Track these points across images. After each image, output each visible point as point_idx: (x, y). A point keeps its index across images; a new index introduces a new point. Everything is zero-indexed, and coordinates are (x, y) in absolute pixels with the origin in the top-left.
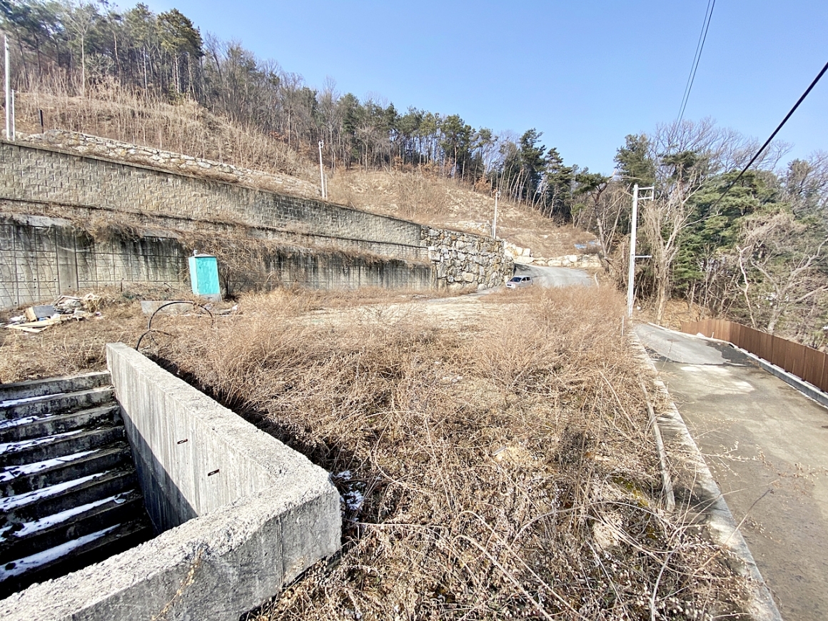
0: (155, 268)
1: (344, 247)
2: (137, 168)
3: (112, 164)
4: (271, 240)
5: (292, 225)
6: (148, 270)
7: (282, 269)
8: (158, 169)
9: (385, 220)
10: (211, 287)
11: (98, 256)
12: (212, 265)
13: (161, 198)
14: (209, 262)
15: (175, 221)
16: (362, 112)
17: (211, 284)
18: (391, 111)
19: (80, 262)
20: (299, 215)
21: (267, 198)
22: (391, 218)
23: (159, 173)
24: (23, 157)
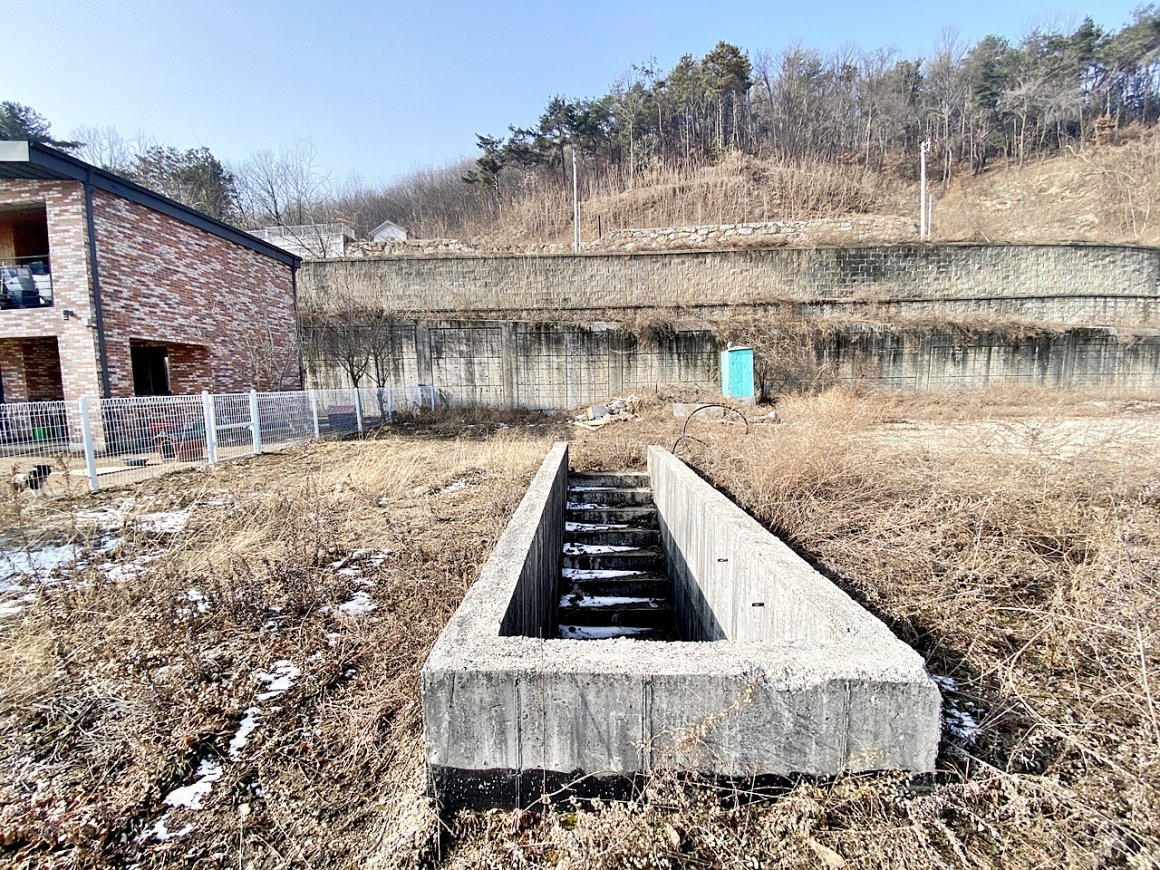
0: (687, 366)
1: (959, 314)
2: (678, 255)
3: (655, 256)
4: (829, 319)
5: (861, 291)
6: (680, 369)
7: (841, 360)
8: (698, 251)
9: (1061, 250)
10: (743, 387)
11: (639, 357)
12: (748, 359)
13: (698, 285)
14: (743, 356)
15: (710, 309)
16: (1015, 59)
17: (744, 384)
18: (1088, 33)
19: (625, 364)
20: (877, 273)
21: (827, 258)
22: (1076, 246)
23: (698, 255)
24: (588, 266)
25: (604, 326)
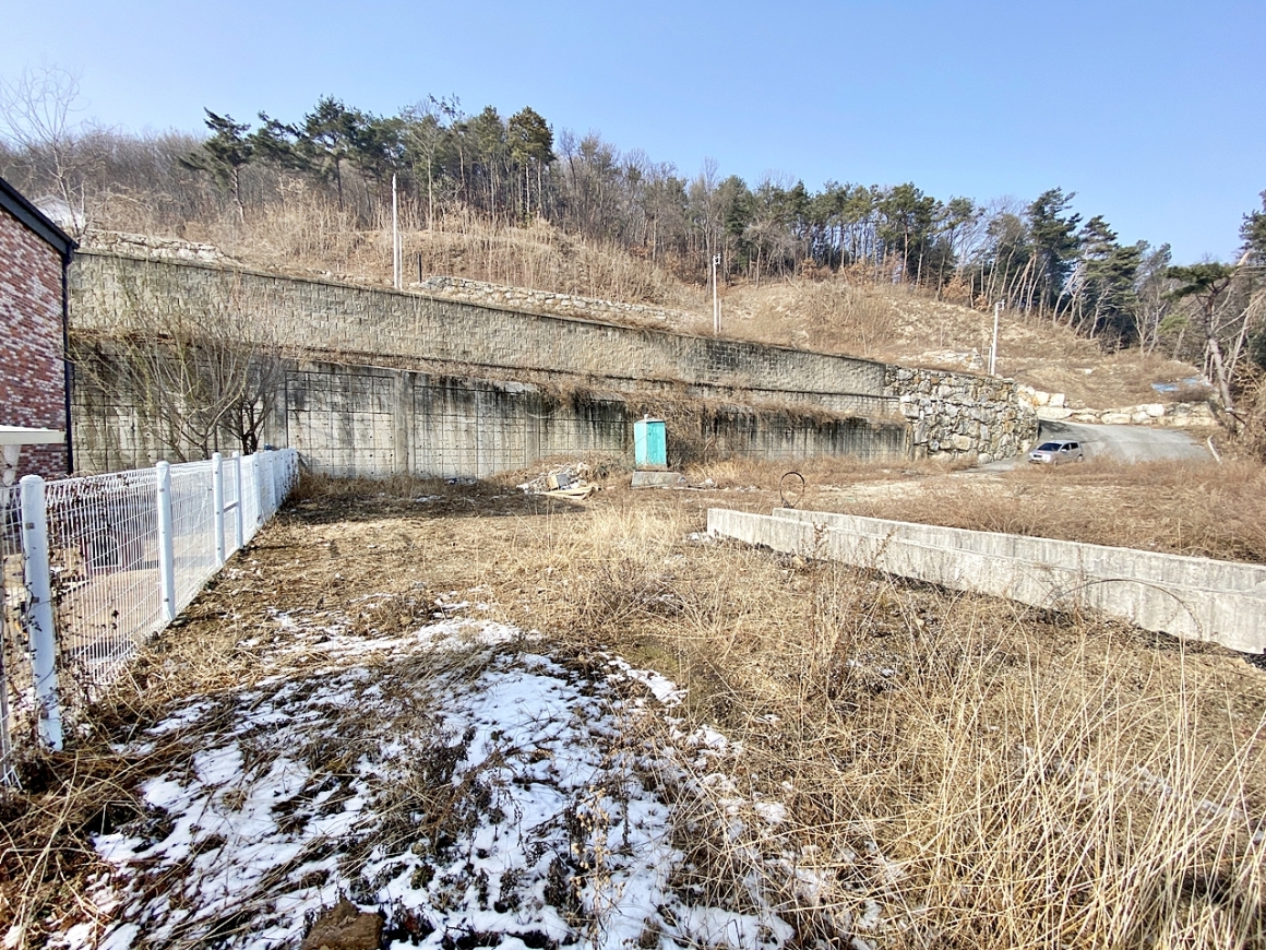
0: (602, 435)
1: (788, 402)
2: (582, 323)
3: (561, 321)
4: (711, 400)
5: (726, 378)
6: (595, 437)
7: (718, 435)
8: (600, 323)
9: (836, 360)
10: (659, 457)
11: (556, 423)
12: (661, 430)
13: (601, 355)
14: (655, 428)
15: (618, 381)
17: (659, 454)
18: (799, 193)
19: (542, 429)
20: (733, 364)
21: (700, 346)
22: (844, 358)
23: (600, 327)
24: (492, 319)
25: (520, 388)
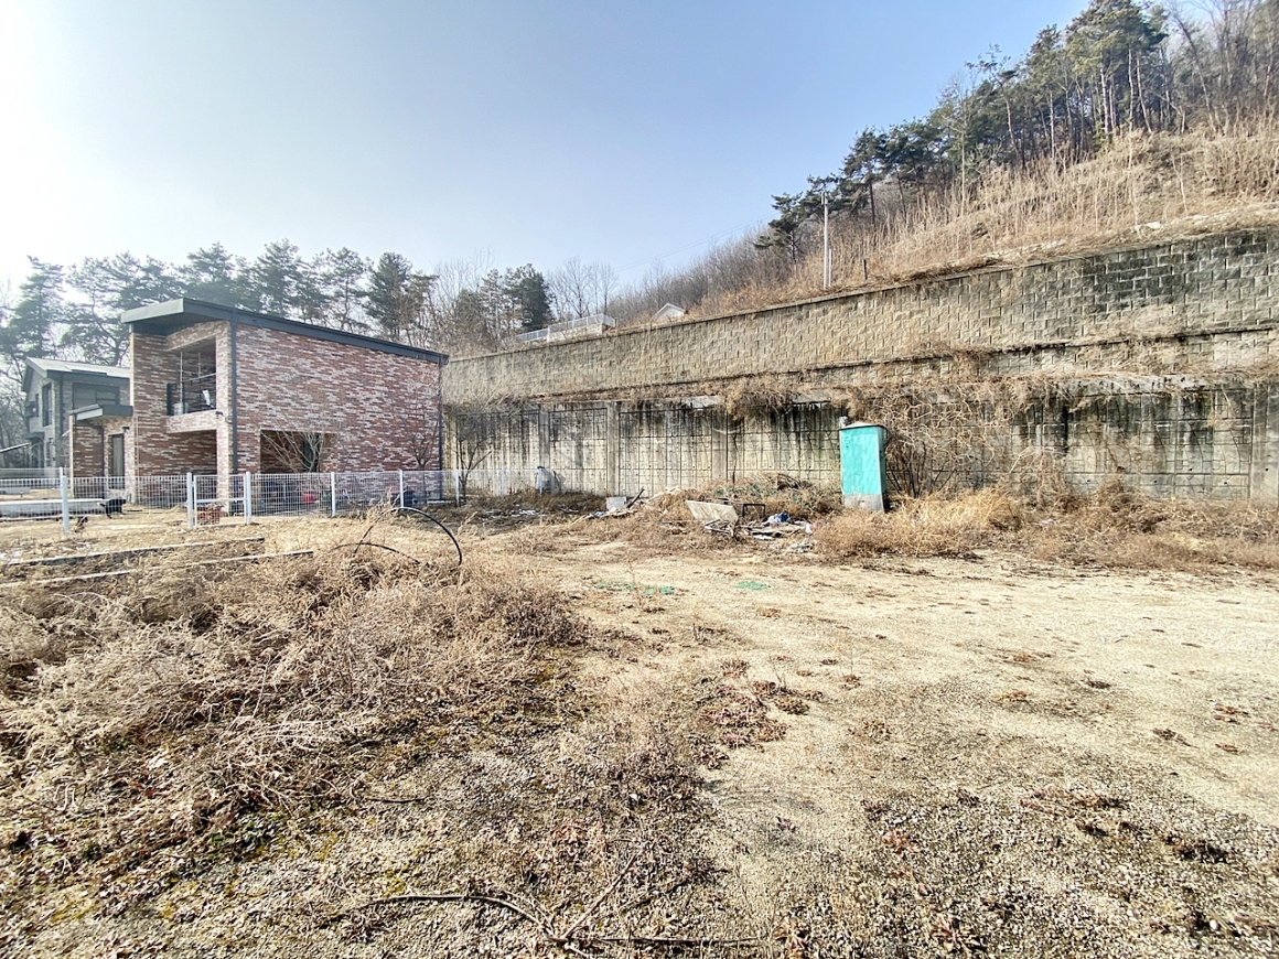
0: (809, 450)
6: (799, 453)
8: (845, 294)
10: (864, 481)
12: (875, 439)
14: (862, 436)
17: (865, 476)
19: (730, 446)
25: (706, 401)
